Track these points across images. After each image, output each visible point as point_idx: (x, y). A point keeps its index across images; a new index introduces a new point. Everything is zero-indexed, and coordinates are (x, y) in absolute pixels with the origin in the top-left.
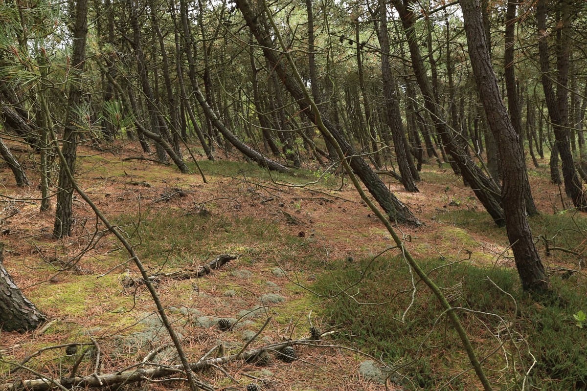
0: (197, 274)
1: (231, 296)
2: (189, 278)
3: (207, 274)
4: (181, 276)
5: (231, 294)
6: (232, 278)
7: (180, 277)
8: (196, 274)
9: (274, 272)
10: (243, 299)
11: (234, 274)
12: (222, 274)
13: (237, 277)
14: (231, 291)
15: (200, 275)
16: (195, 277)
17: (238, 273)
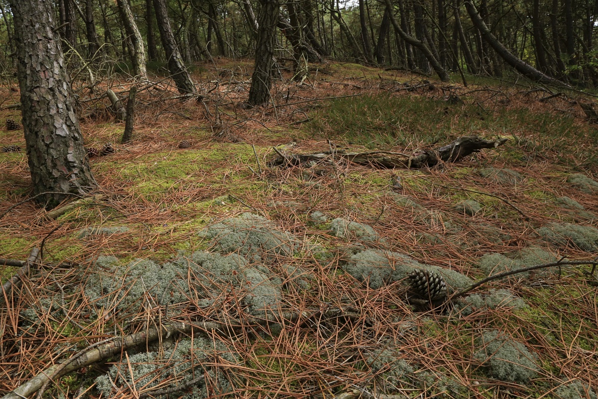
0: (410, 162)
1: (470, 213)
2: (390, 167)
3: (431, 166)
4: (376, 160)
5: (471, 209)
6: (480, 180)
7: (373, 162)
8: (407, 163)
9: (573, 181)
10: (498, 225)
11: (484, 173)
12: (460, 170)
13: (490, 180)
14: (470, 203)
15: (415, 165)
16: (404, 168)
17: (494, 173)
